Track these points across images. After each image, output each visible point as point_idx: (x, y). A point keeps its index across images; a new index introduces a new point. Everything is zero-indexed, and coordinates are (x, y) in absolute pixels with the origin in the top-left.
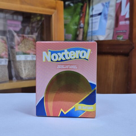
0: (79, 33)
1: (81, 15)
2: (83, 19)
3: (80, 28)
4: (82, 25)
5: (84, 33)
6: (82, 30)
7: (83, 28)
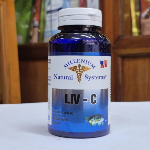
0: (33, 34)
1: (35, 11)
2: (37, 15)
3: (34, 27)
4: (36, 23)
5: (39, 33)
6: (36, 30)
7: (39, 27)
